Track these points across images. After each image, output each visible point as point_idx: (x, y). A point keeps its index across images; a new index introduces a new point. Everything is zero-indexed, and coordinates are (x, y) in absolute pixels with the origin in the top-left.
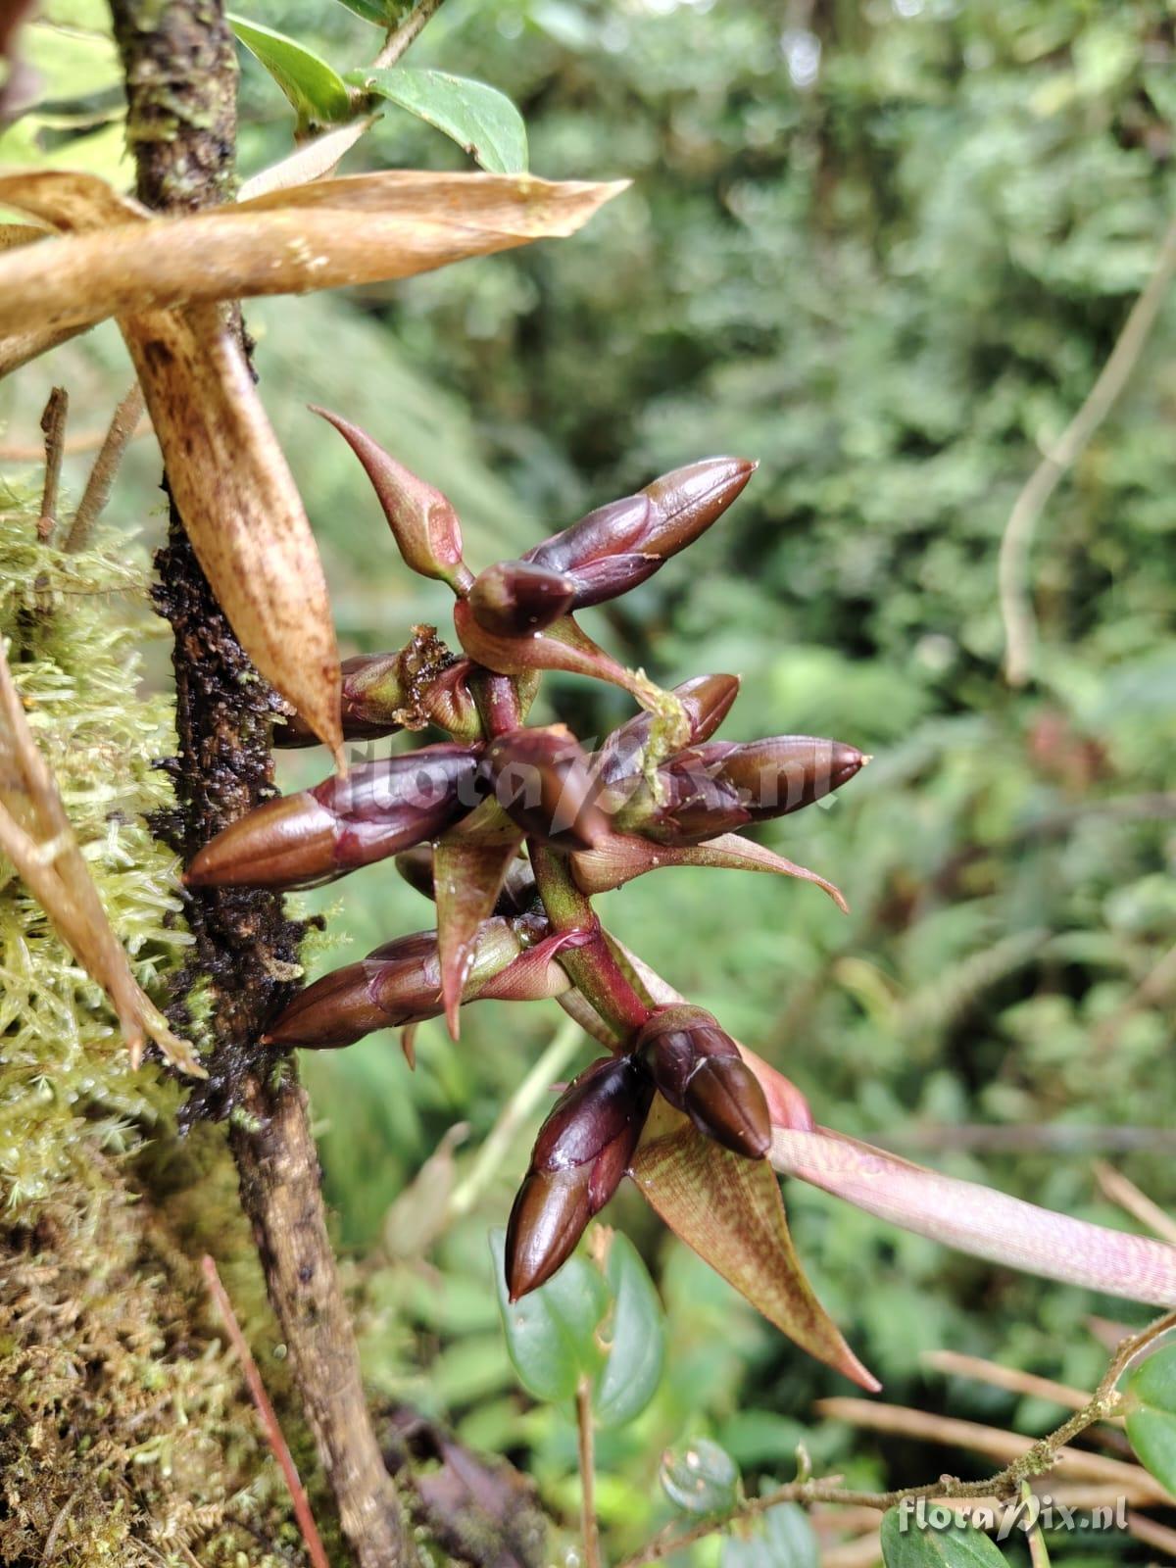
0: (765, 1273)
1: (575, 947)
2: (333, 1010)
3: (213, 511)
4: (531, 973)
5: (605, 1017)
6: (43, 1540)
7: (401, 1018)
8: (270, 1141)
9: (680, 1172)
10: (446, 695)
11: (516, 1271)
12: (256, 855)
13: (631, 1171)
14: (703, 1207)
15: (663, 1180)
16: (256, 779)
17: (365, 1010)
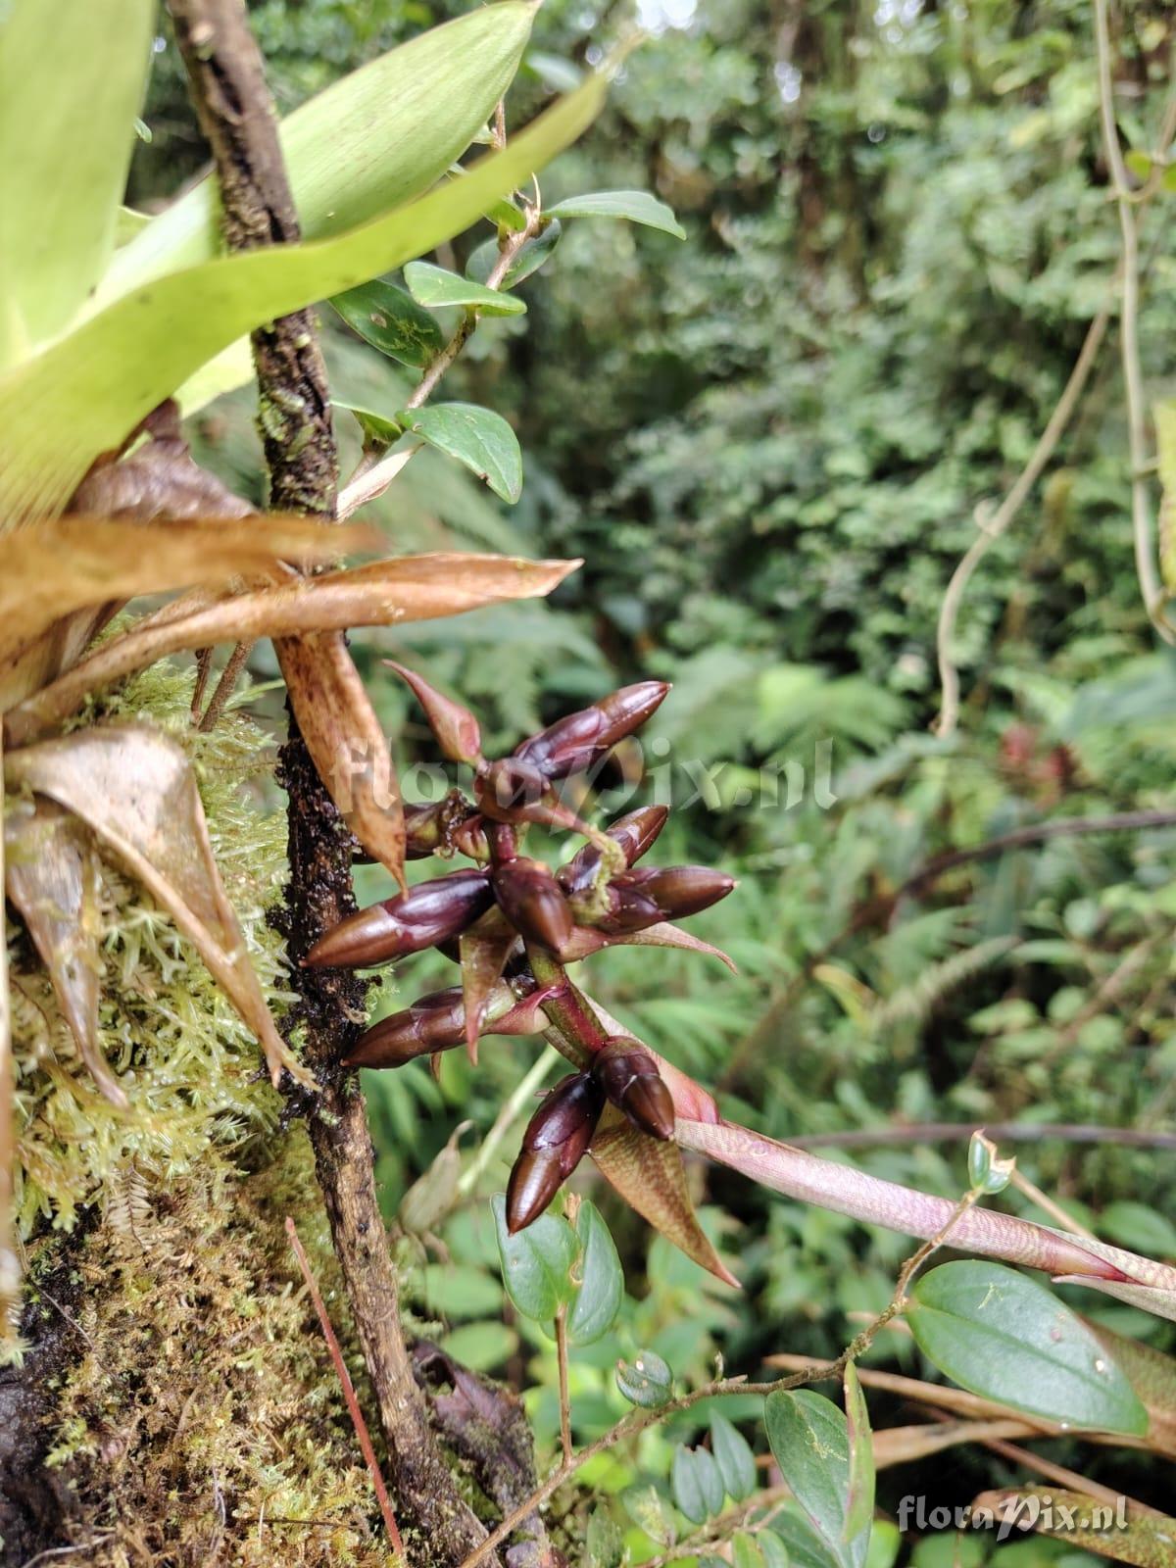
0: (672, 1215)
1: (553, 999)
2: (390, 1043)
3: (327, 738)
4: (523, 1018)
5: (574, 1046)
6: (177, 1419)
7: (434, 1048)
8: (341, 1132)
9: (621, 1151)
10: (468, 835)
11: (513, 1215)
12: (350, 948)
13: (589, 1151)
14: (635, 1174)
15: (610, 1157)
16: (341, 888)
17: (412, 1042)
